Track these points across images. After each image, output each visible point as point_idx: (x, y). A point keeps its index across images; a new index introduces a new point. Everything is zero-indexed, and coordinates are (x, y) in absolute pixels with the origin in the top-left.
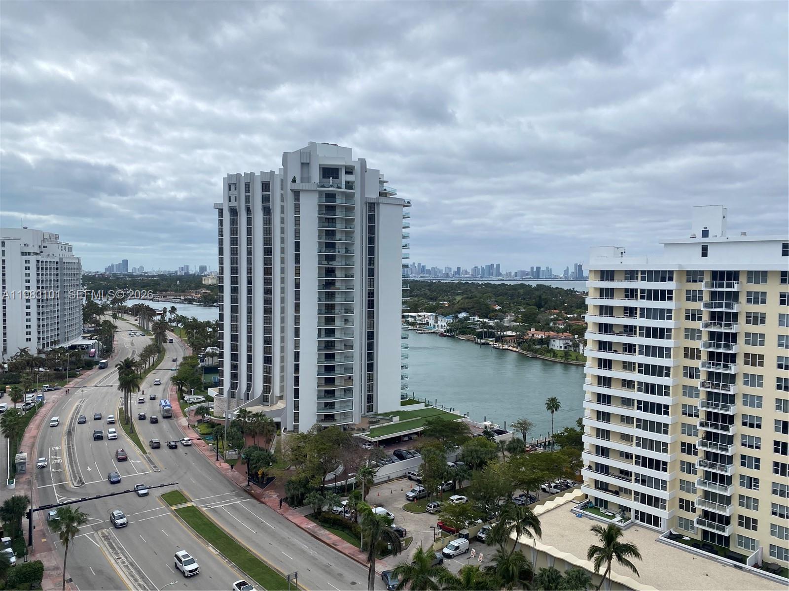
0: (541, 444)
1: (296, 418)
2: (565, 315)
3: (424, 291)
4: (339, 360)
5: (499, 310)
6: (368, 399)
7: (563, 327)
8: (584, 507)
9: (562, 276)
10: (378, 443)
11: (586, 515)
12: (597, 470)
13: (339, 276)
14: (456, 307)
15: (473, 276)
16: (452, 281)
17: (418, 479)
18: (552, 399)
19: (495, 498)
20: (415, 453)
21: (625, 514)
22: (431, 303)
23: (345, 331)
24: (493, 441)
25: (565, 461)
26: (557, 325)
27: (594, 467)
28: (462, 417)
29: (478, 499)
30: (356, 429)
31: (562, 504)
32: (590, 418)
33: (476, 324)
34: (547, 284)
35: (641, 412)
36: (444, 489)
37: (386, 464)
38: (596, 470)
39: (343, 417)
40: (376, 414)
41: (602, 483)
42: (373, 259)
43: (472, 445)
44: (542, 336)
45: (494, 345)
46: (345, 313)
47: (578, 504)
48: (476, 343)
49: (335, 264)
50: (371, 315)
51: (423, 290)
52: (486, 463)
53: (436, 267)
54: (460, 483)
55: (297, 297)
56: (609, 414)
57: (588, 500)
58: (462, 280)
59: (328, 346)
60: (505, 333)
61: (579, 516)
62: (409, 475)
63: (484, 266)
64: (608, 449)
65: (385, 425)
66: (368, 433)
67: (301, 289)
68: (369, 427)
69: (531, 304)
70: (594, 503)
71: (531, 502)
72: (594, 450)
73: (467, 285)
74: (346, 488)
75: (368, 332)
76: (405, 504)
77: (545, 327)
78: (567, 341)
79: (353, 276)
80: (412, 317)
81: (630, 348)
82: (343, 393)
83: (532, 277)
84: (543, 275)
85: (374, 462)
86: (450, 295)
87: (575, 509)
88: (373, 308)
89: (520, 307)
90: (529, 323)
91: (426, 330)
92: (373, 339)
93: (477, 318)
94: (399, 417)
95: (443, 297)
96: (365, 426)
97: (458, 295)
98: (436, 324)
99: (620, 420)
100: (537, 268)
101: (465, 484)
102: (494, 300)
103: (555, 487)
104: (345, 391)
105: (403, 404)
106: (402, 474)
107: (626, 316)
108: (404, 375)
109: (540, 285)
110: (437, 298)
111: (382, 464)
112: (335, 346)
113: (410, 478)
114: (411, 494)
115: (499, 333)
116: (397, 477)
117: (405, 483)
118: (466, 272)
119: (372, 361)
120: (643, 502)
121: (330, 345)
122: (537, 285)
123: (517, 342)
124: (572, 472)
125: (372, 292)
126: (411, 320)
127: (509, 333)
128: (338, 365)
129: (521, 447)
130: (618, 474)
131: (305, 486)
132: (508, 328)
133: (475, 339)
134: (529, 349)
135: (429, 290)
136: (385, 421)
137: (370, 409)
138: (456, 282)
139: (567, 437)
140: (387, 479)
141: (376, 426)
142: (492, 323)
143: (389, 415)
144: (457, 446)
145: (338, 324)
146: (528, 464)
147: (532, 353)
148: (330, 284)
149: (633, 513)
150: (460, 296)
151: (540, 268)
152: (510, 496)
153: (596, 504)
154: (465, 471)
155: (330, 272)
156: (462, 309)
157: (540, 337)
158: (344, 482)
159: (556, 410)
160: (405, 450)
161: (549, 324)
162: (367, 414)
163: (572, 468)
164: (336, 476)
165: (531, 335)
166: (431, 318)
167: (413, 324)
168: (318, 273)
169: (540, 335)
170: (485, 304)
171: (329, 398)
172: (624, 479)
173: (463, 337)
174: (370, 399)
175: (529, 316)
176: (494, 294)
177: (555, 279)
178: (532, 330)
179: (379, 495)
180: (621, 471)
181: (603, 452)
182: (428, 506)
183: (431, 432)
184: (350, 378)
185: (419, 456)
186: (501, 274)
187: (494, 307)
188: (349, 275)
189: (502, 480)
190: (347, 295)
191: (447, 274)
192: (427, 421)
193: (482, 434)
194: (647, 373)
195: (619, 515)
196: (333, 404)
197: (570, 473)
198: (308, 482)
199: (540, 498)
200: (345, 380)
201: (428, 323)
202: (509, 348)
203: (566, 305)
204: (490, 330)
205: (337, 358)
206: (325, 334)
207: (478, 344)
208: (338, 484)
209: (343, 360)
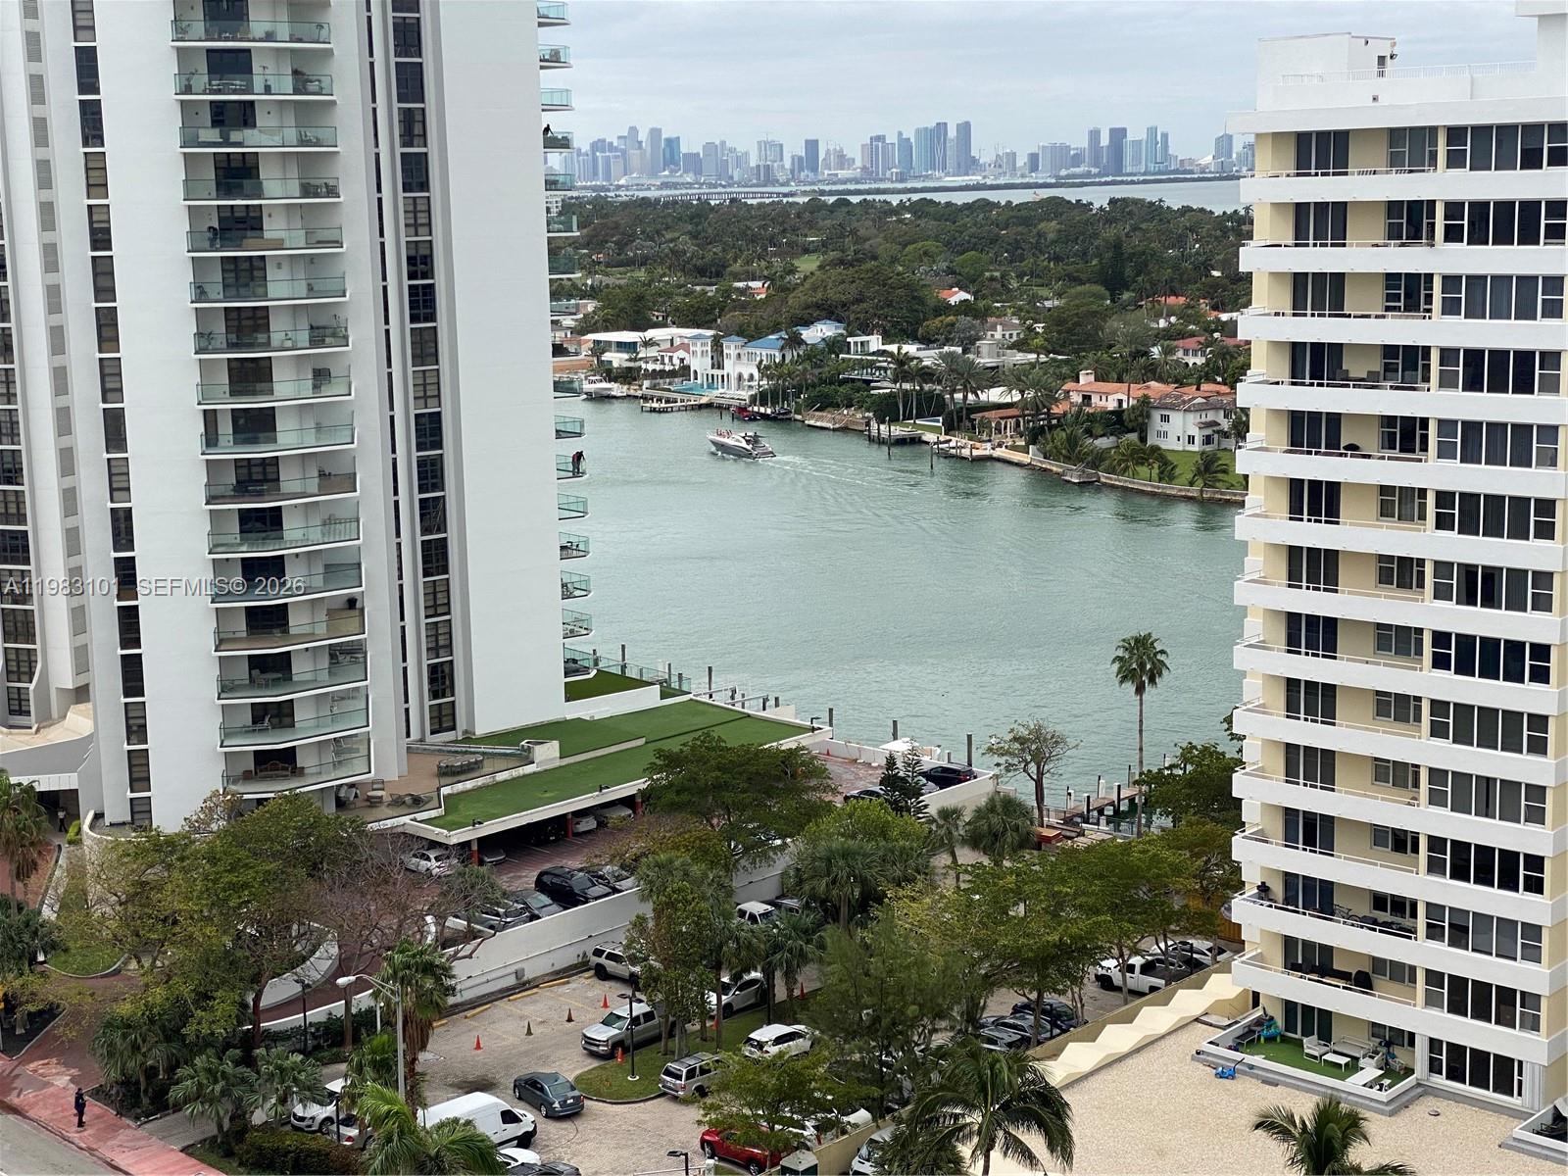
0: (1101, 811)
1: (138, 771)
2: (1212, 316)
3: (672, 241)
4: (297, 535)
5: (964, 308)
6: (432, 681)
7: (1200, 360)
8: (1247, 1040)
9: (1207, 159)
10: (475, 847)
11: (1252, 1067)
12: (1290, 900)
13: (277, 190)
14: (795, 300)
15: (868, 173)
16: (786, 195)
17: (632, 975)
18: (1137, 640)
19: (912, 1027)
20: (619, 878)
21: (1394, 1057)
22: (698, 288)
23: (321, 419)
24: (919, 810)
25: (1177, 870)
26: (1180, 354)
27: (1278, 889)
28: (800, 730)
29: (851, 1035)
30: (387, 799)
31: (1163, 1030)
32: (1262, 709)
33: (871, 364)
34: (1149, 193)
35: (1448, 675)
36: (729, 1005)
37: (506, 925)
38: (1287, 901)
39: (330, 757)
40: (469, 738)
41: (1308, 946)
42: (419, 117)
43: (831, 835)
44: (1120, 402)
45: (938, 442)
46: (314, 344)
47: (1224, 1028)
48: (871, 439)
49: (253, 141)
50: (425, 348)
51: (669, 236)
52: (880, 899)
53: (723, 143)
54: (790, 977)
55: (103, 282)
56: (1330, 690)
57: (1258, 1013)
58: (823, 193)
59: (251, 481)
60: (983, 397)
61: (1227, 1074)
62: (596, 960)
63: (910, 134)
64: (1328, 820)
65: (501, 777)
66: (433, 814)
67: (116, 251)
68: (439, 789)
69: (1083, 277)
70: (1280, 1022)
71: (1056, 1031)
72: (1277, 827)
73: (844, 209)
74: (348, 1025)
75: (417, 416)
76: (578, 1072)
77: (1135, 365)
78: (1211, 416)
79: (332, 192)
80: (622, 346)
81: (1405, 435)
82: (325, 663)
83: (1094, 170)
84: (1137, 160)
85: (456, 923)
86: (775, 254)
87: (1212, 1049)
88: (432, 317)
89: (1043, 292)
90: (1076, 352)
91: (678, 396)
92: (439, 445)
93: (875, 342)
94: (556, 744)
95: (749, 262)
96: (423, 787)
97: (806, 251)
98: (716, 372)
99: (1370, 708)
100: (1113, 131)
101: (809, 979)
102: (944, 265)
103: (1147, 969)
104: (332, 656)
105: (573, 693)
106: (570, 958)
107: (1394, 309)
108: (575, 579)
109: (1124, 200)
110: (724, 267)
111: (492, 927)
112: (278, 480)
113: (602, 974)
114: (603, 1034)
115: (959, 396)
116: (552, 973)
117: (586, 990)
118: (843, 160)
119: (439, 531)
120: (1457, 1008)
121: (257, 477)
122: (1112, 202)
123: (1026, 428)
124: (1207, 909)
125: (423, 251)
126: (617, 359)
127: (995, 395)
128: (297, 555)
129: (1017, 829)
130: (1365, 909)
131: (172, 1034)
132: (994, 376)
133: (868, 424)
134: (1071, 453)
135: (694, 236)
136: (500, 764)
137: (443, 719)
138: (802, 200)
139: (1190, 782)
140: (511, 981)
141: (469, 785)
142: (929, 357)
143: (517, 741)
144: (778, 842)
145: (287, 389)
146: (1037, 894)
147: (1080, 466)
148: (239, 225)
149: (1421, 1050)
150: (814, 257)
151: (1123, 131)
152: (972, 1017)
153: (1290, 1025)
154: (807, 933)
155: (237, 173)
156: (818, 306)
157: (1112, 405)
158: (337, 1008)
159: (1152, 680)
160: (581, 870)
161: (1146, 354)
162: (430, 739)
163: (1206, 894)
164: (306, 986)
165: (1080, 400)
166: (699, 349)
167: (628, 376)
168: (186, 181)
169: (1112, 398)
170: (907, 286)
171: (267, 686)
172: (1387, 928)
173: (821, 418)
174: (441, 679)
175: (1076, 324)
176: (948, 244)
177: (1183, 174)
178: (1083, 379)
179: (478, 1047)
180: (1379, 900)
181: (1312, 831)
182: (668, 1073)
183: (678, 793)
184: (352, 603)
185: (629, 886)
186: (974, 161)
187: (944, 294)
188: (317, 186)
189: (936, 960)
190: (316, 269)
191: (767, 168)
192: (660, 753)
193: (877, 789)
194: (1468, 527)
195: (1373, 1062)
196: (286, 711)
197: (1200, 915)
198: (185, 1017)
199: (1088, 1012)
200: (331, 613)
201: (684, 371)
202: (999, 452)
203: (1216, 274)
204: (927, 387)
205: (292, 527)
206: (235, 432)
207: (880, 441)
208: (317, 1014)
209: (315, 534)
